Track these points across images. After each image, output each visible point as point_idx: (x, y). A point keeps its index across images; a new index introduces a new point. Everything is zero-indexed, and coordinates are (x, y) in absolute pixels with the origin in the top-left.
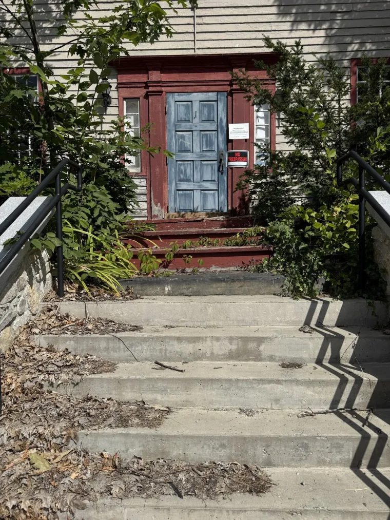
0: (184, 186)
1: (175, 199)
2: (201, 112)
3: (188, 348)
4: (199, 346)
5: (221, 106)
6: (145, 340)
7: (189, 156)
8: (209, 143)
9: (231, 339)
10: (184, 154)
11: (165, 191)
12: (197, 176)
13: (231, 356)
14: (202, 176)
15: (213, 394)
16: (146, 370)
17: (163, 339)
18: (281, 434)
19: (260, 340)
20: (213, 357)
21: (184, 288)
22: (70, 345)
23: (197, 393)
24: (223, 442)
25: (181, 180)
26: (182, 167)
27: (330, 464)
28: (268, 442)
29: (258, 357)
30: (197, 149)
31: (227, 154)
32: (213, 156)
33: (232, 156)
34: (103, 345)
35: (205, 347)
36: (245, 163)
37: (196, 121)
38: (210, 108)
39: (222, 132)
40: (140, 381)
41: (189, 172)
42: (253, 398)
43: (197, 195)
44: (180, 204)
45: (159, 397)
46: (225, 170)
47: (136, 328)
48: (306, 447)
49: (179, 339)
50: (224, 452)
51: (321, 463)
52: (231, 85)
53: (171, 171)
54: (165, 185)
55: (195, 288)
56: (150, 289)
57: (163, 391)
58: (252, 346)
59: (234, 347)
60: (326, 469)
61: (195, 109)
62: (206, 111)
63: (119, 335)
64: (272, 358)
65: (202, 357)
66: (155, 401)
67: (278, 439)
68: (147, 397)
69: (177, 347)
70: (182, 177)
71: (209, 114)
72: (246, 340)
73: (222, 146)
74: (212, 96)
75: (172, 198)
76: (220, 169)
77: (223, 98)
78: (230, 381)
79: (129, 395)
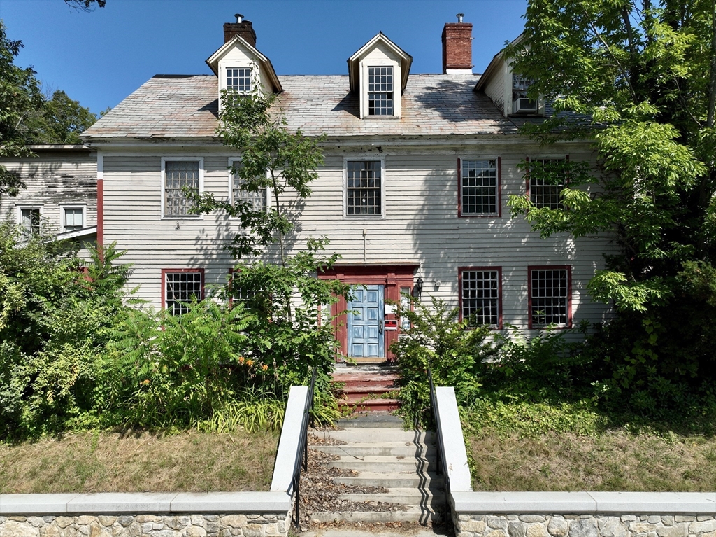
0: (357, 341)
1: (352, 350)
2: (368, 296)
3: (365, 452)
4: (368, 451)
5: (381, 293)
6: (349, 448)
7: (361, 323)
8: (373, 315)
9: (380, 448)
10: (357, 321)
11: (345, 344)
12: (366, 335)
13: (381, 454)
14: (369, 335)
15: (373, 467)
16: (351, 459)
17: (356, 448)
18: (393, 478)
19: (390, 449)
20: (374, 455)
21: (362, 425)
22: (322, 450)
23: (368, 467)
24: (377, 481)
25: (355, 337)
26: (356, 329)
27: (407, 487)
28: (389, 480)
29: (390, 455)
30: (365, 318)
31: (384, 322)
32: (376, 323)
33: (387, 323)
34: (334, 450)
35: (371, 451)
36: (395, 328)
37: (365, 302)
38: (374, 294)
39: (381, 308)
40: (350, 463)
41: (361, 332)
42: (386, 468)
43: (366, 346)
44: (355, 352)
45: (356, 468)
46: (383, 331)
47: (344, 443)
48: (400, 482)
49: (362, 448)
50: (376, 484)
51: (404, 487)
52: (386, 282)
53: (350, 332)
54: (346, 340)
55: (367, 424)
56: (348, 425)
57: (357, 466)
58: (387, 451)
59: (381, 451)
60: (405, 489)
61: (364, 295)
62: (371, 296)
63: (340, 446)
64: (394, 455)
65: (370, 455)
66: (354, 470)
67: (392, 480)
68: (352, 468)
69: (361, 451)
70: (356, 335)
71: (373, 298)
72: (385, 449)
73: (381, 317)
74: (375, 287)
75: (350, 349)
76: (380, 332)
77: (381, 288)
78: (379, 463)
79: (346, 467)
